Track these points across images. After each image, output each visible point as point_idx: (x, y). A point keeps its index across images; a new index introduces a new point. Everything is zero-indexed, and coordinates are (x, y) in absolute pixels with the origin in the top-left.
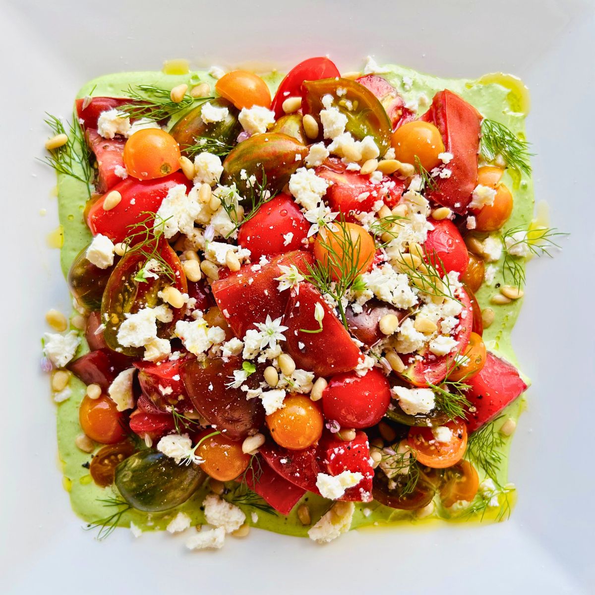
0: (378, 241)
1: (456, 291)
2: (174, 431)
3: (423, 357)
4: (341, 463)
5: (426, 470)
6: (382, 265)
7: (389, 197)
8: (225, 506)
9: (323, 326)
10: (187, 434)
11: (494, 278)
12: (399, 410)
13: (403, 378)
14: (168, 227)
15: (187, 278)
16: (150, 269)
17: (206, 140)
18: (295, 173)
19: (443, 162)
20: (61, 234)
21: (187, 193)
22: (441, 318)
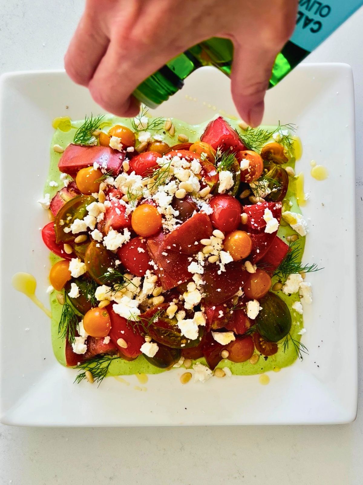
0: (141, 202)
1: (167, 159)
2: (244, 310)
3: (202, 177)
4: (259, 220)
5: (266, 171)
6: (154, 200)
7: (118, 196)
8: (288, 282)
10: (246, 303)
11: (160, 135)
12: (232, 189)
13: (213, 188)
14: (135, 313)
15: (162, 303)
17: (88, 295)
18: (106, 247)
19: (98, 167)
20: (140, 374)
21: (117, 304)
22: (182, 167)
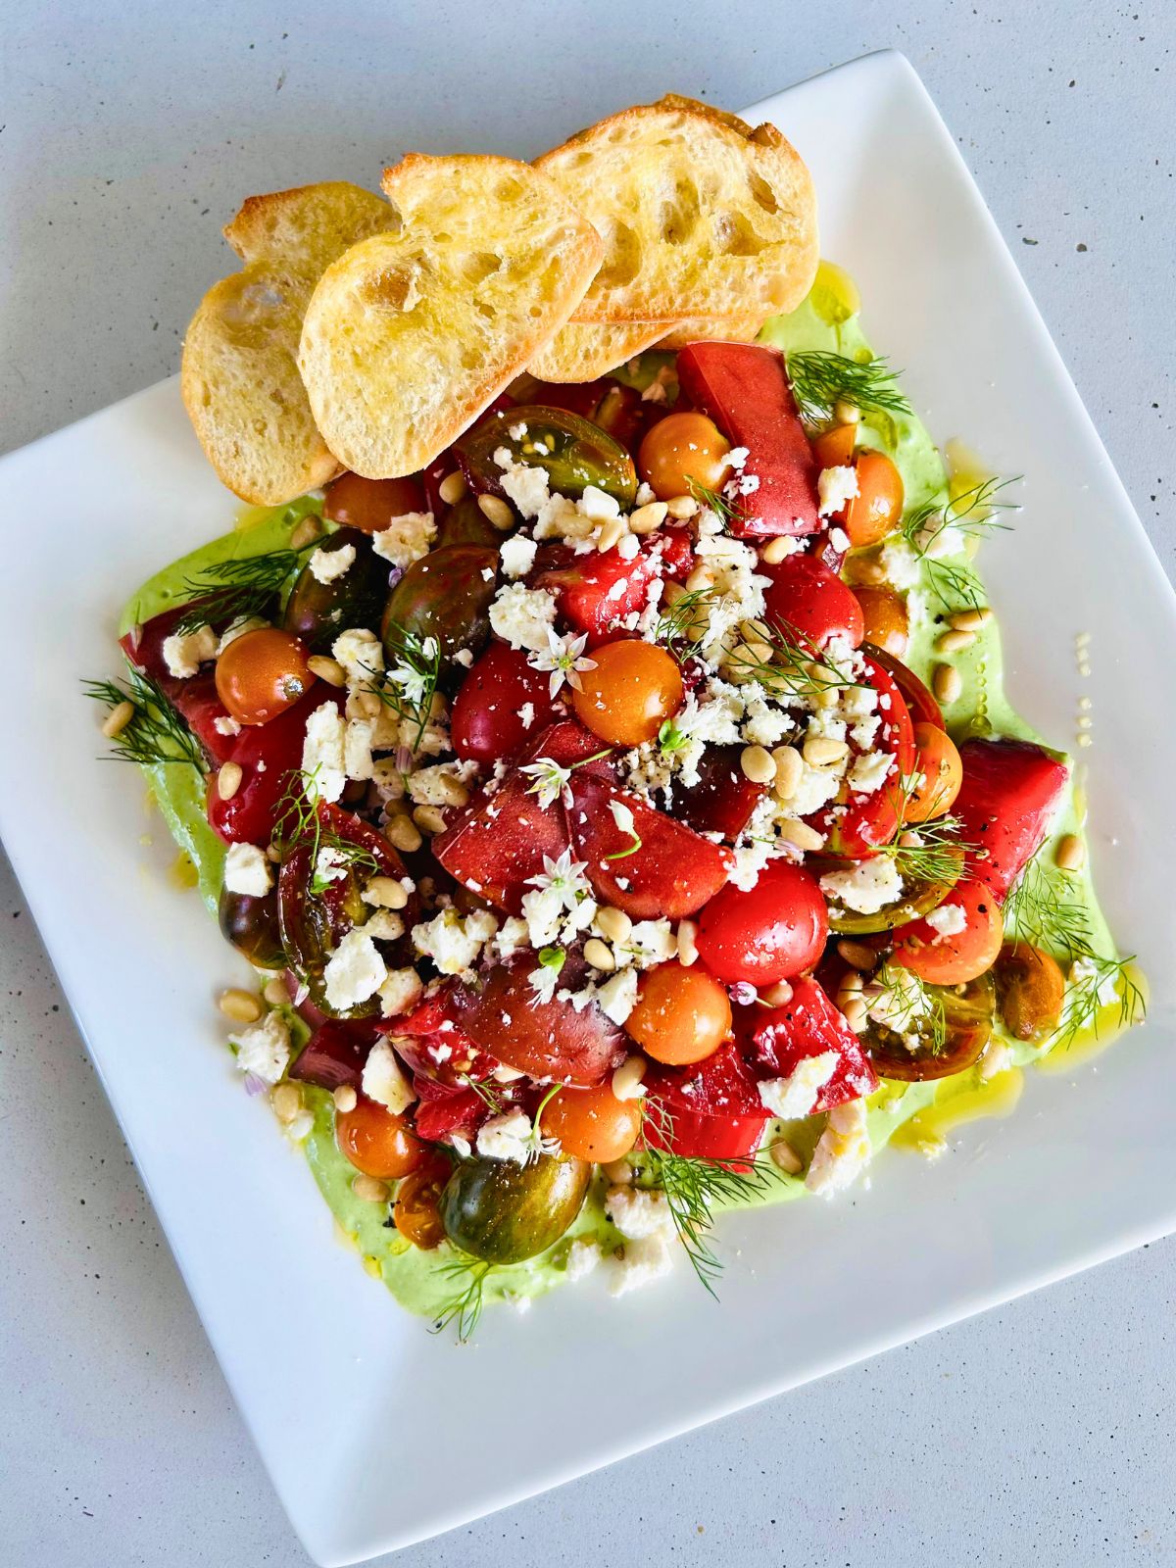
1: (855, 669)
2: (492, 1113)
3: (846, 806)
5: (959, 990)
6: (704, 685)
7: (669, 568)
9: (639, 835)
10: (516, 1111)
11: (927, 608)
12: (850, 914)
13: (828, 857)
14: (326, 783)
15: (398, 852)
16: (329, 864)
17: (339, 611)
18: (494, 601)
19: (736, 467)
21: (341, 712)
22: (849, 726)
